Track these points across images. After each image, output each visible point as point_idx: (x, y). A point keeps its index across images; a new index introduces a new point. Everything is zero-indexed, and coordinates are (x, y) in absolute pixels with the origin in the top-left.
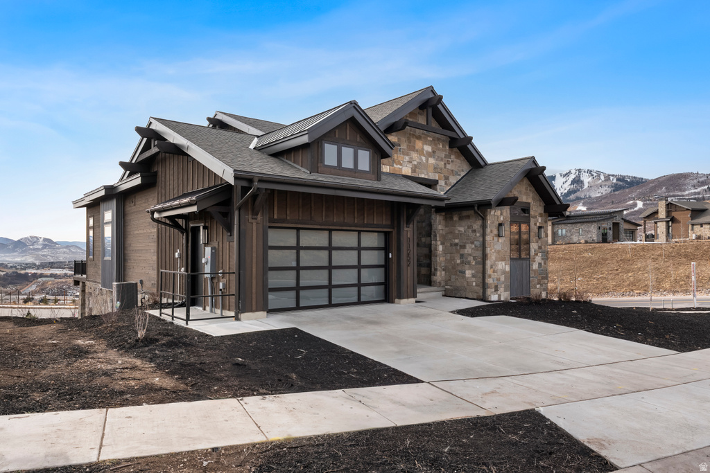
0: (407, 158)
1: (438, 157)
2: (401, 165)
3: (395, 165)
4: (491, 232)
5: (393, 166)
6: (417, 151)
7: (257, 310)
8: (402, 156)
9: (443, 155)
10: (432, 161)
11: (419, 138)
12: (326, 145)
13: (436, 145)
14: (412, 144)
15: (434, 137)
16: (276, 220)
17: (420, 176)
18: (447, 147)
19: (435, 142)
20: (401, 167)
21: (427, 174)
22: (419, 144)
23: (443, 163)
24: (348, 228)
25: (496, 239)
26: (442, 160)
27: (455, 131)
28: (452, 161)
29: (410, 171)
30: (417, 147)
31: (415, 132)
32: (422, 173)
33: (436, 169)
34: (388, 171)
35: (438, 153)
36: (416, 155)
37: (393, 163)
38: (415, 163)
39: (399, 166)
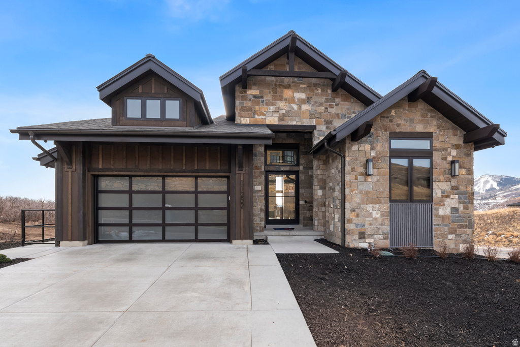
0: (272, 108)
1: (316, 102)
2: (264, 115)
3: (256, 116)
4: (353, 170)
5: (254, 117)
6: (286, 100)
7: (72, 240)
8: (265, 107)
9: (323, 100)
10: (305, 107)
11: (288, 87)
12: (128, 100)
13: (312, 91)
14: (278, 94)
15: (311, 83)
16: (100, 169)
17: (290, 123)
18: (329, 91)
19: (312, 87)
20: (264, 117)
21: (301, 121)
22: (287, 93)
23: (323, 108)
24: (174, 174)
25: (361, 178)
26: (321, 104)
27: (330, 71)
28: (336, 105)
29: (276, 120)
30: (285, 96)
31: (283, 82)
32: (292, 121)
33: (312, 115)
34: (249, 123)
35: (314, 99)
36: (284, 104)
37: (254, 115)
38: (284, 112)
39: (261, 117)
